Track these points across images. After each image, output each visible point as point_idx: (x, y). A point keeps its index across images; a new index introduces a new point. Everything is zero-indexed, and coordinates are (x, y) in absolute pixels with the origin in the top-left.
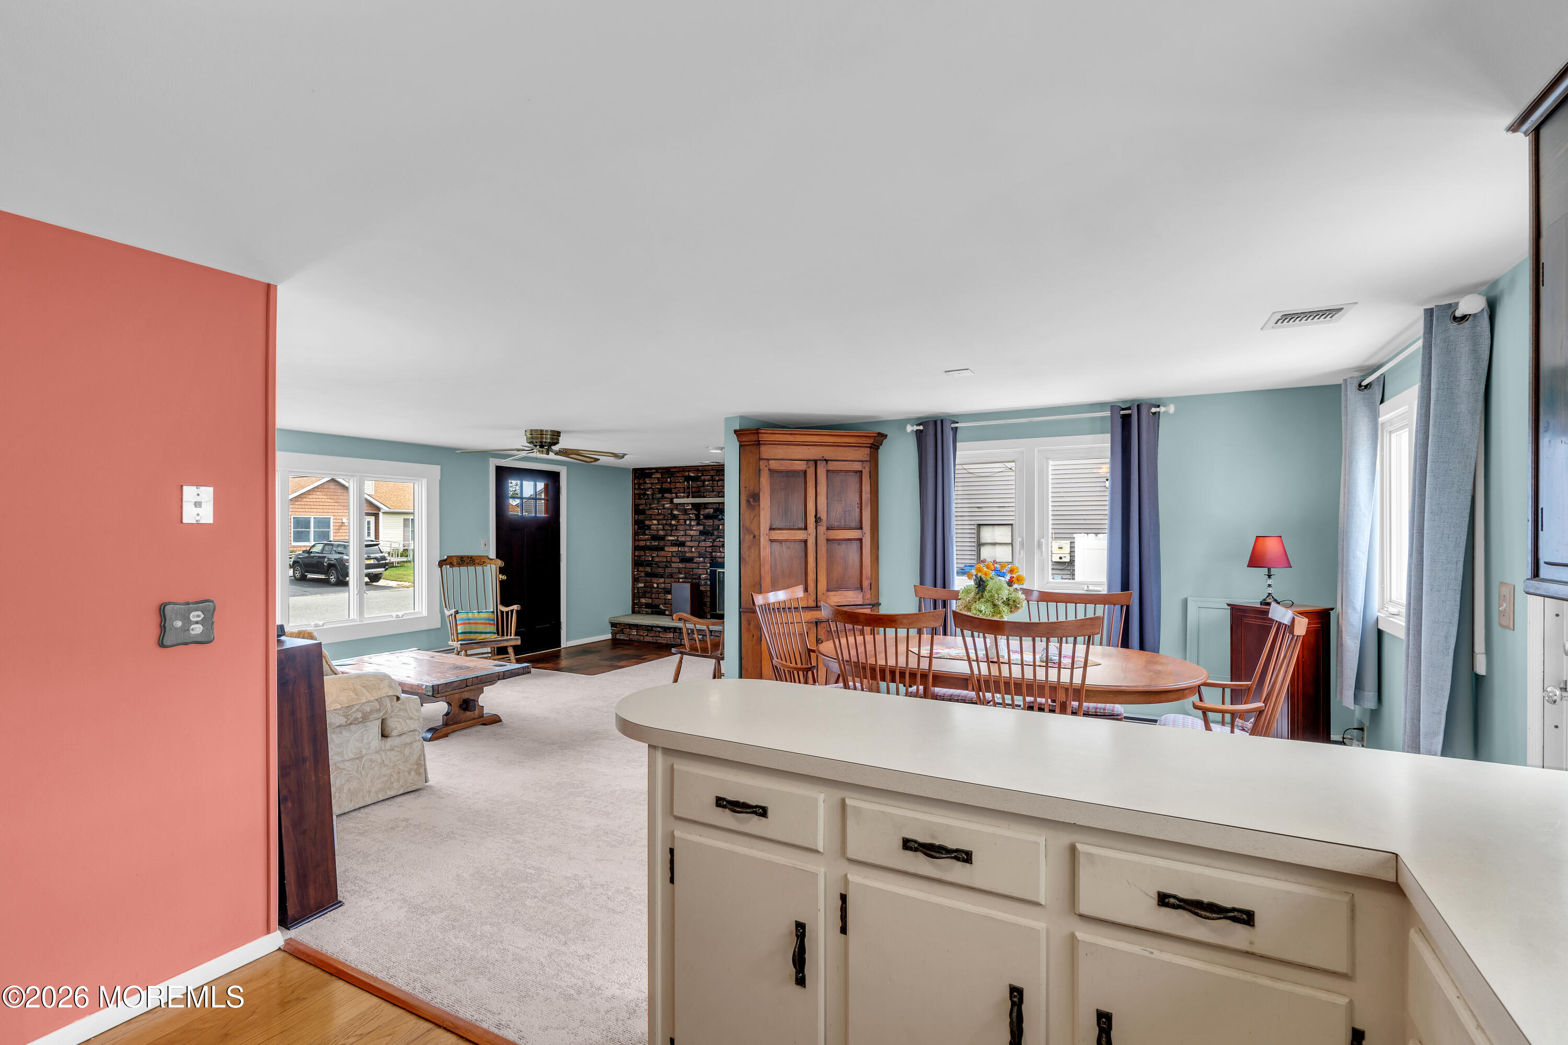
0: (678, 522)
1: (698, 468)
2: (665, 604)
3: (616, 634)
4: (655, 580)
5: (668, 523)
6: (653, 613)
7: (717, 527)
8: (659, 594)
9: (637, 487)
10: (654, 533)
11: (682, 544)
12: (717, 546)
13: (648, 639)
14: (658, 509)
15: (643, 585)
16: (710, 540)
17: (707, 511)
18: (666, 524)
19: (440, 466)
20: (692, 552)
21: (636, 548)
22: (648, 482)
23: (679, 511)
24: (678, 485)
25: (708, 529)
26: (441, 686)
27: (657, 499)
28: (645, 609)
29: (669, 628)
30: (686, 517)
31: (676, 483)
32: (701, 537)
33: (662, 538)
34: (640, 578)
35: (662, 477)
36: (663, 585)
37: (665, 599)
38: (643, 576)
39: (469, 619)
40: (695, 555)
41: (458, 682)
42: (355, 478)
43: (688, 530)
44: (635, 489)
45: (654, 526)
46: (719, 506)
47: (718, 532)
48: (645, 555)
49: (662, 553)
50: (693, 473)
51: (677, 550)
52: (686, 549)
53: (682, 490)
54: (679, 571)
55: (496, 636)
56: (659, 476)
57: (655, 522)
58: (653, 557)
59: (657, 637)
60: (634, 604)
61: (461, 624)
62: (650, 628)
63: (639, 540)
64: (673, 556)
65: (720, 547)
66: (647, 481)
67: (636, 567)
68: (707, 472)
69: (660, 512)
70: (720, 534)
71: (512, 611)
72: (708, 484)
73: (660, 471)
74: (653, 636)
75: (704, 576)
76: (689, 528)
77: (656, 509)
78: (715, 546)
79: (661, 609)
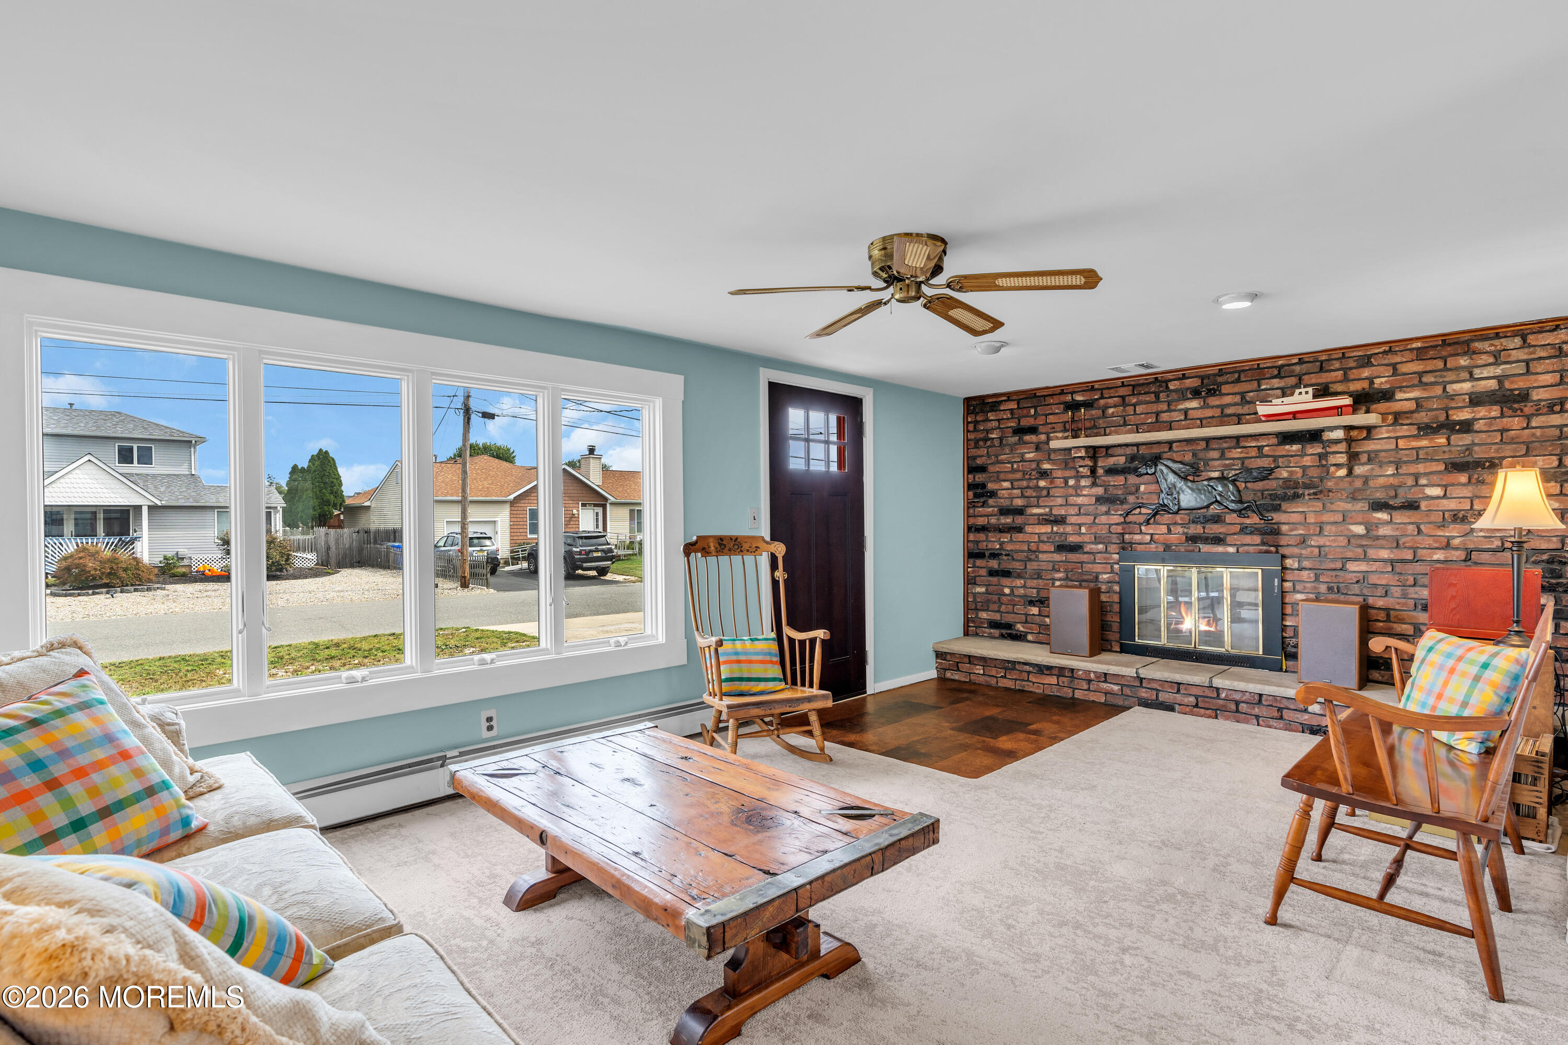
0: (1052, 482)
1: (1093, 387)
2: (1026, 622)
3: (945, 670)
4: (1005, 581)
5: (1031, 484)
6: (1003, 637)
7: (1133, 489)
8: (1014, 605)
9: (971, 427)
10: (1005, 503)
11: (1060, 521)
12: (1135, 523)
13: (1004, 683)
14: (1012, 463)
15: (983, 590)
16: (1120, 512)
17: (1111, 461)
18: (1028, 487)
19: (682, 378)
20: (1080, 534)
21: (970, 529)
22: (992, 418)
23: (1053, 464)
24: (1051, 419)
25: (1115, 492)
26: (732, 924)
27: (1009, 445)
28: (987, 630)
29: (1049, 668)
30: (1067, 473)
31: (1046, 415)
32: (1099, 507)
33: (1020, 511)
34: (978, 579)
35: (1018, 408)
36: (1022, 591)
37: (1027, 615)
38: (985, 574)
39: (737, 653)
40: (1087, 539)
41: (776, 903)
42: (546, 391)
43: (1072, 496)
44: (968, 431)
45: (1004, 492)
46: (1138, 451)
47: (1137, 498)
48: (987, 540)
49: (1020, 537)
50: (1083, 396)
51: (1049, 530)
52: (1069, 529)
53: (1060, 427)
54: (1053, 566)
55: (782, 685)
56: (1013, 405)
57: (1006, 484)
58: (1001, 544)
59: (1023, 680)
60: (967, 622)
61: (726, 662)
62: (1010, 666)
63: (975, 516)
64: (1043, 542)
65: (1140, 524)
66: (991, 416)
67: (971, 561)
68: (1112, 391)
69: (1015, 466)
70: (1140, 501)
71: (813, 641)
72: (1113, 413)
73: (1014, 397)
74: (1016, 680)
75: (1105, 576)
76: (1074, 493)
77: (1009, 463)
78: (1130, 523)
79: (1018, 631)
